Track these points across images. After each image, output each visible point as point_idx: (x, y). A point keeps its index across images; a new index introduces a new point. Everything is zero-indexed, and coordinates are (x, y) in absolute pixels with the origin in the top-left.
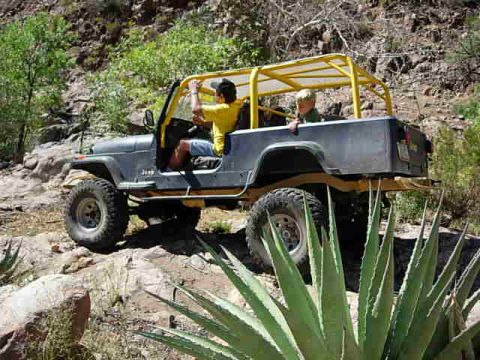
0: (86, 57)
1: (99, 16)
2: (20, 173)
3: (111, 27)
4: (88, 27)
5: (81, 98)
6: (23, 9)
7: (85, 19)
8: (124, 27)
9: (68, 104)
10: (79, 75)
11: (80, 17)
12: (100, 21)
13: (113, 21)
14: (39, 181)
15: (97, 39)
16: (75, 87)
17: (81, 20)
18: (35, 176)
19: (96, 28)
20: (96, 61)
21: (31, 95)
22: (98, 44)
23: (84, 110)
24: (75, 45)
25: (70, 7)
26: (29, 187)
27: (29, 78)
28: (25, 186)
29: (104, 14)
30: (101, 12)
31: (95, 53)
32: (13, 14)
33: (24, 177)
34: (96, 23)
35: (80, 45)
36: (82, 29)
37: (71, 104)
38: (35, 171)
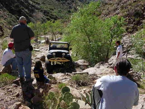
0: (128, 29)
1: (133, 16)
2: (107, 66)
3: (137, 19)
4: (129, 20)
5: (127, 42)
6: (110, 14)
7: (129, 17)
8: (141, 20)
9: (122, 43)
10: (126, 34)
11: (127, 16)
12: (133, 18)
13: (137, 18)
14: (112, 69)
15: (132, 23)
16: (124, 38)
17: (127, 17)
18: (111, 67)
19: (132, 20)
20: (131, 30)
21: (111, 40)
22: (132, 25)
23: (127, 46)
24: (125, 25)
25: (124, 13)
26: (109, 71)
27: (111, 36)
28: (108, 70)
29: (135, 16)
30: (134, 15)
31: (131, 28)
32: (107, 16)
33: (108, 67)
34: (132, 18)
35: (127, 25)
36: (127, 20)
37: (123, 44)
38: (112, 66)
